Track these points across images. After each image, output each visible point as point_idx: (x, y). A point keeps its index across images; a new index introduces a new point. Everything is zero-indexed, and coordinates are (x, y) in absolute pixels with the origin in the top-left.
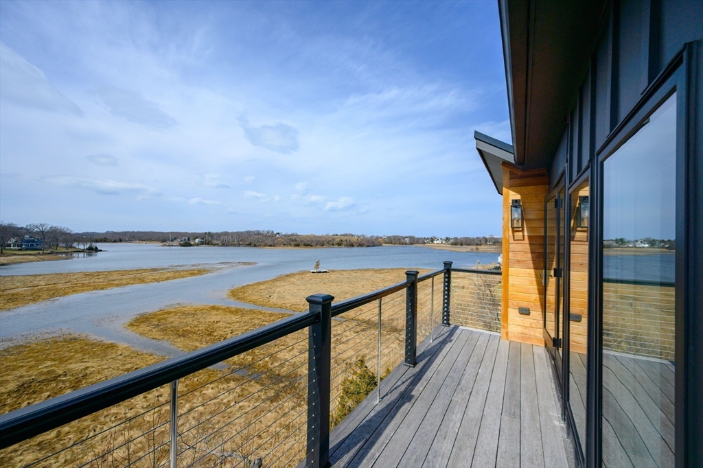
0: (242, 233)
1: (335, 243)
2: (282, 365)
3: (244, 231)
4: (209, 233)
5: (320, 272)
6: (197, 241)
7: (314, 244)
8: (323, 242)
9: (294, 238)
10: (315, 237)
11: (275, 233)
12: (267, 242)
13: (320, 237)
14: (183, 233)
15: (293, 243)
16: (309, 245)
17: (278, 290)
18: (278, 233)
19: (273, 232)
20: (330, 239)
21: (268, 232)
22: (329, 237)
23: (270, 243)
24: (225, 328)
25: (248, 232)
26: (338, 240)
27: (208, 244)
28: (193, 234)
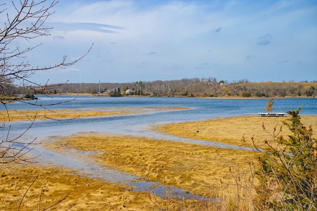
0: (177, 82)
1: (302, 91)
2: (195, 185)
3: (180, 79)
4: (141, 83)
5: (274, 115)
6: (128, 91)
7: (271, 93)
8: (285, 90)
9: (242, 85)
10: (272, 84)
11: (218, 81)
12: (207, 91)
13: (280, 84)
14: (113, 84)
15: (241, 92)
16: (264, 95)
17: (210, 127)
18: (223, 82)
19: (215, 80)
20: (296, 87)
21: (209, 81)
22: (295, 84)
23: (211, 93)
24: (135, 151)
25: (185, 81)
26: (307, 88)
27: (139, 95)
28: (123, 84)
